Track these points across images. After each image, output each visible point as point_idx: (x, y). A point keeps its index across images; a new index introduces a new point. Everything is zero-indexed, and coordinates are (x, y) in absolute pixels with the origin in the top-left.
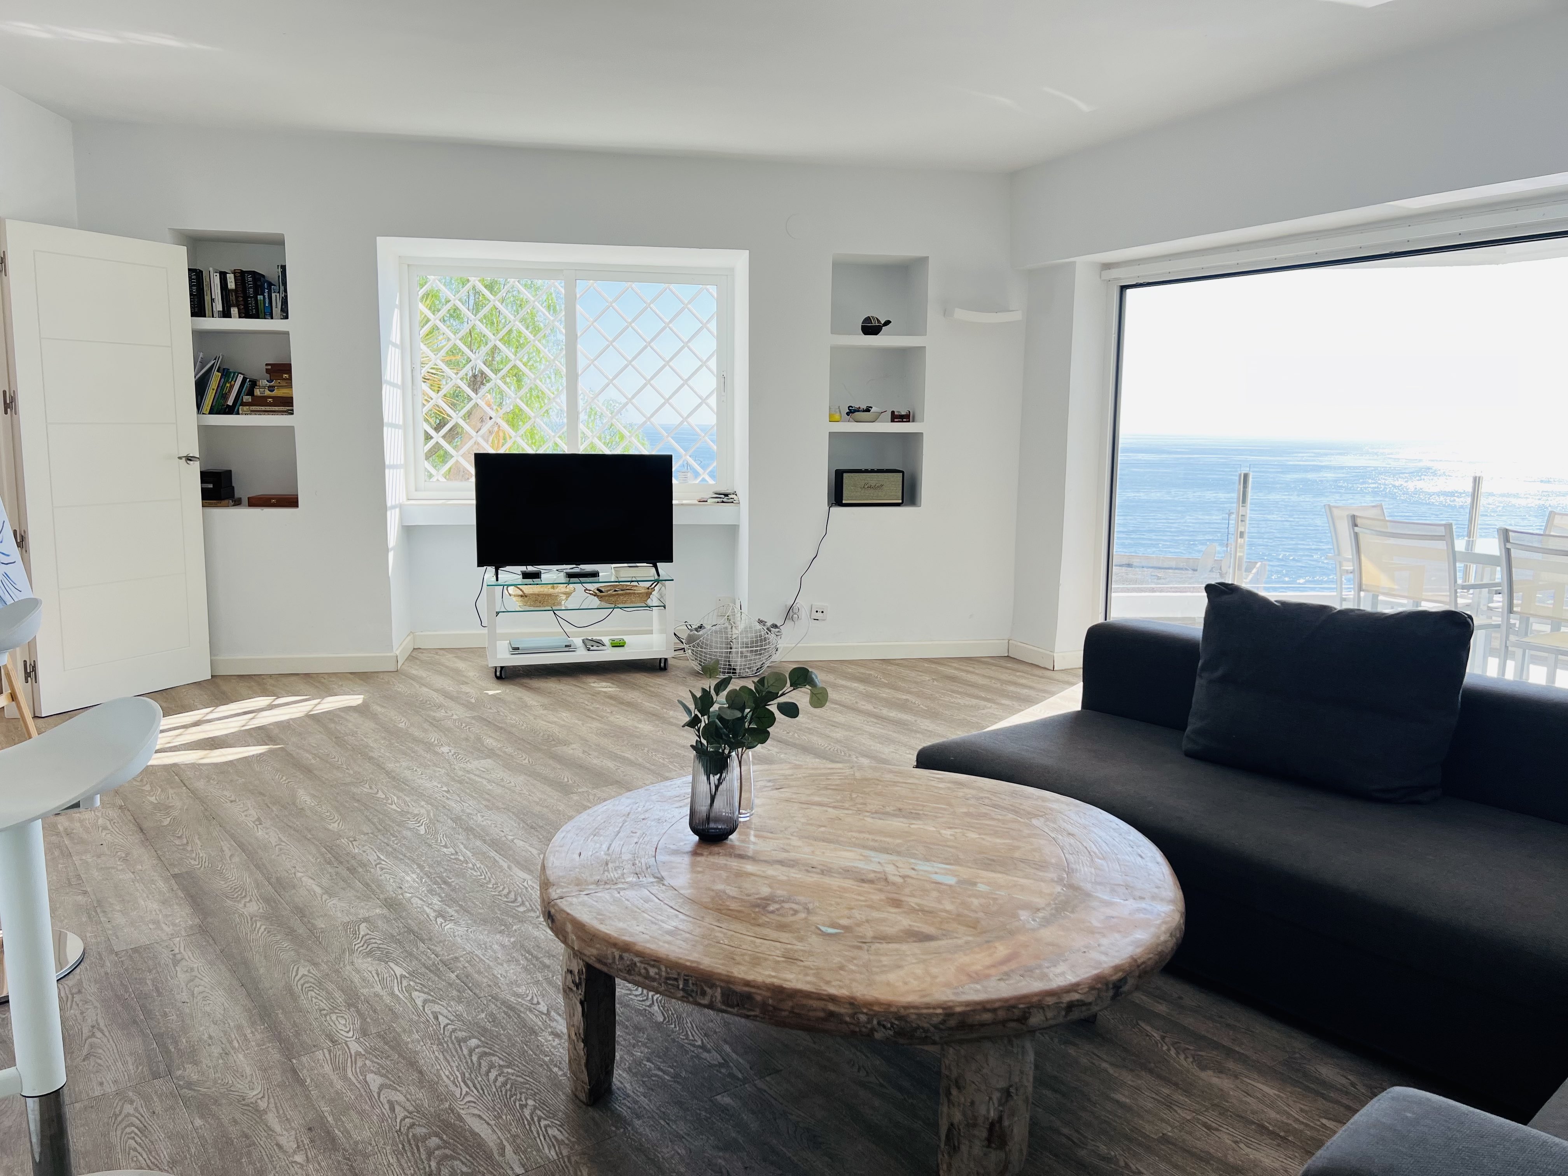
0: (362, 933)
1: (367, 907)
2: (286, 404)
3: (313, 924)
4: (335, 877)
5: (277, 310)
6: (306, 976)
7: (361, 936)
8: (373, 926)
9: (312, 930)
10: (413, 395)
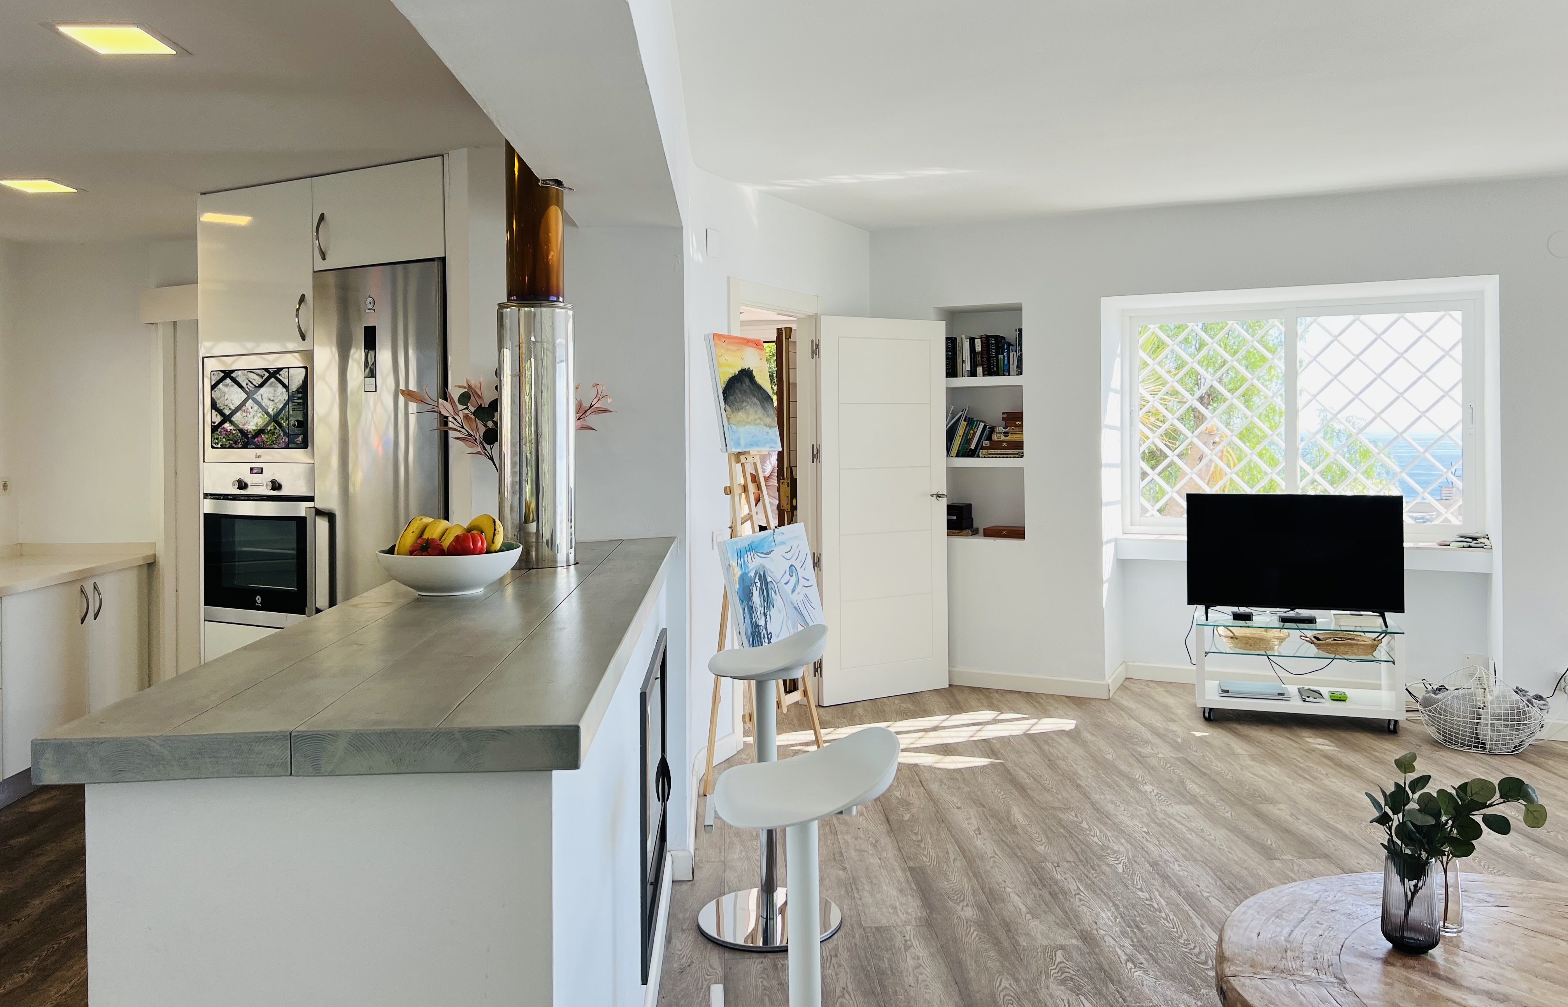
0: (1058, 960)
1: (1064, 935)
2: (1017, 448)
3: (1017, 941)
4: (1038, 899)
5: (1013, 367)
6: (1008, 988)
7: (1056, 962)
8: (1068, 956)
9: (1015, 945)
10: (1131, 436)
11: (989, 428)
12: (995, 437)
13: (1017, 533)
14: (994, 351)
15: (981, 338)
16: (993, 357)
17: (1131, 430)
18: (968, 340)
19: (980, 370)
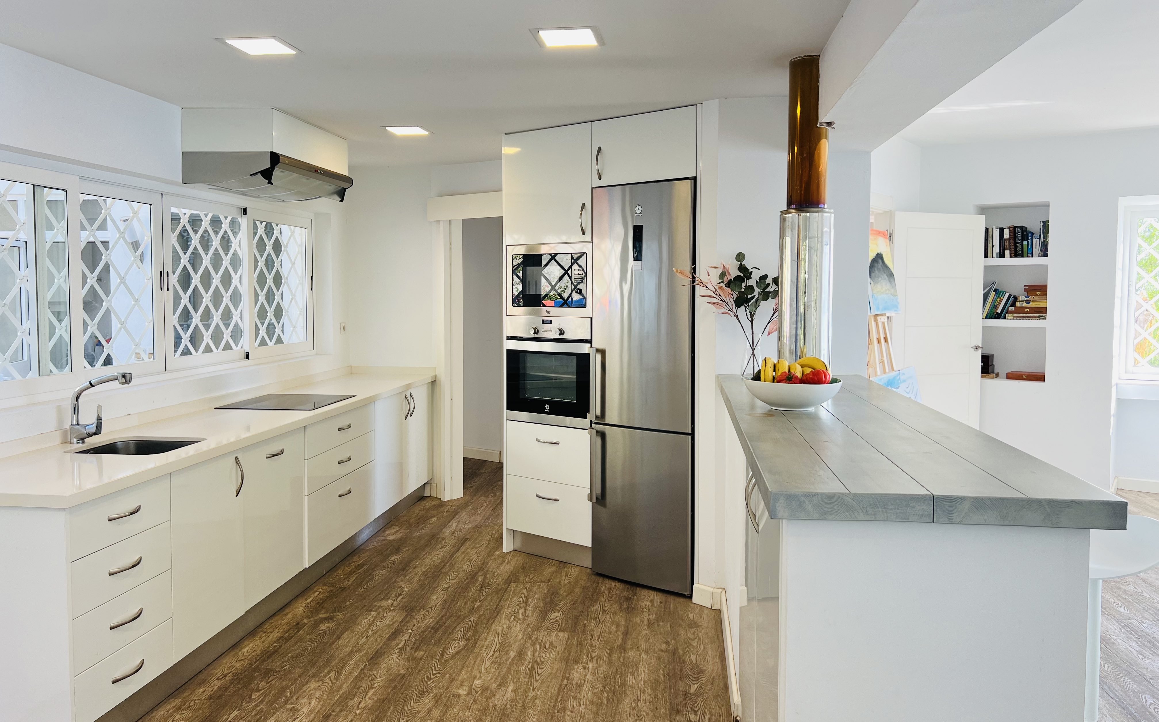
2: (1041, 312)
11: (1013, 297)
12: (1018, 304)
13: (1040, 378)
14: (1020, 238)
15: (1009, 228)
16: (1019, 243)
17: (1128, 299)
18: (998, 230)
19: (1007, 252)
